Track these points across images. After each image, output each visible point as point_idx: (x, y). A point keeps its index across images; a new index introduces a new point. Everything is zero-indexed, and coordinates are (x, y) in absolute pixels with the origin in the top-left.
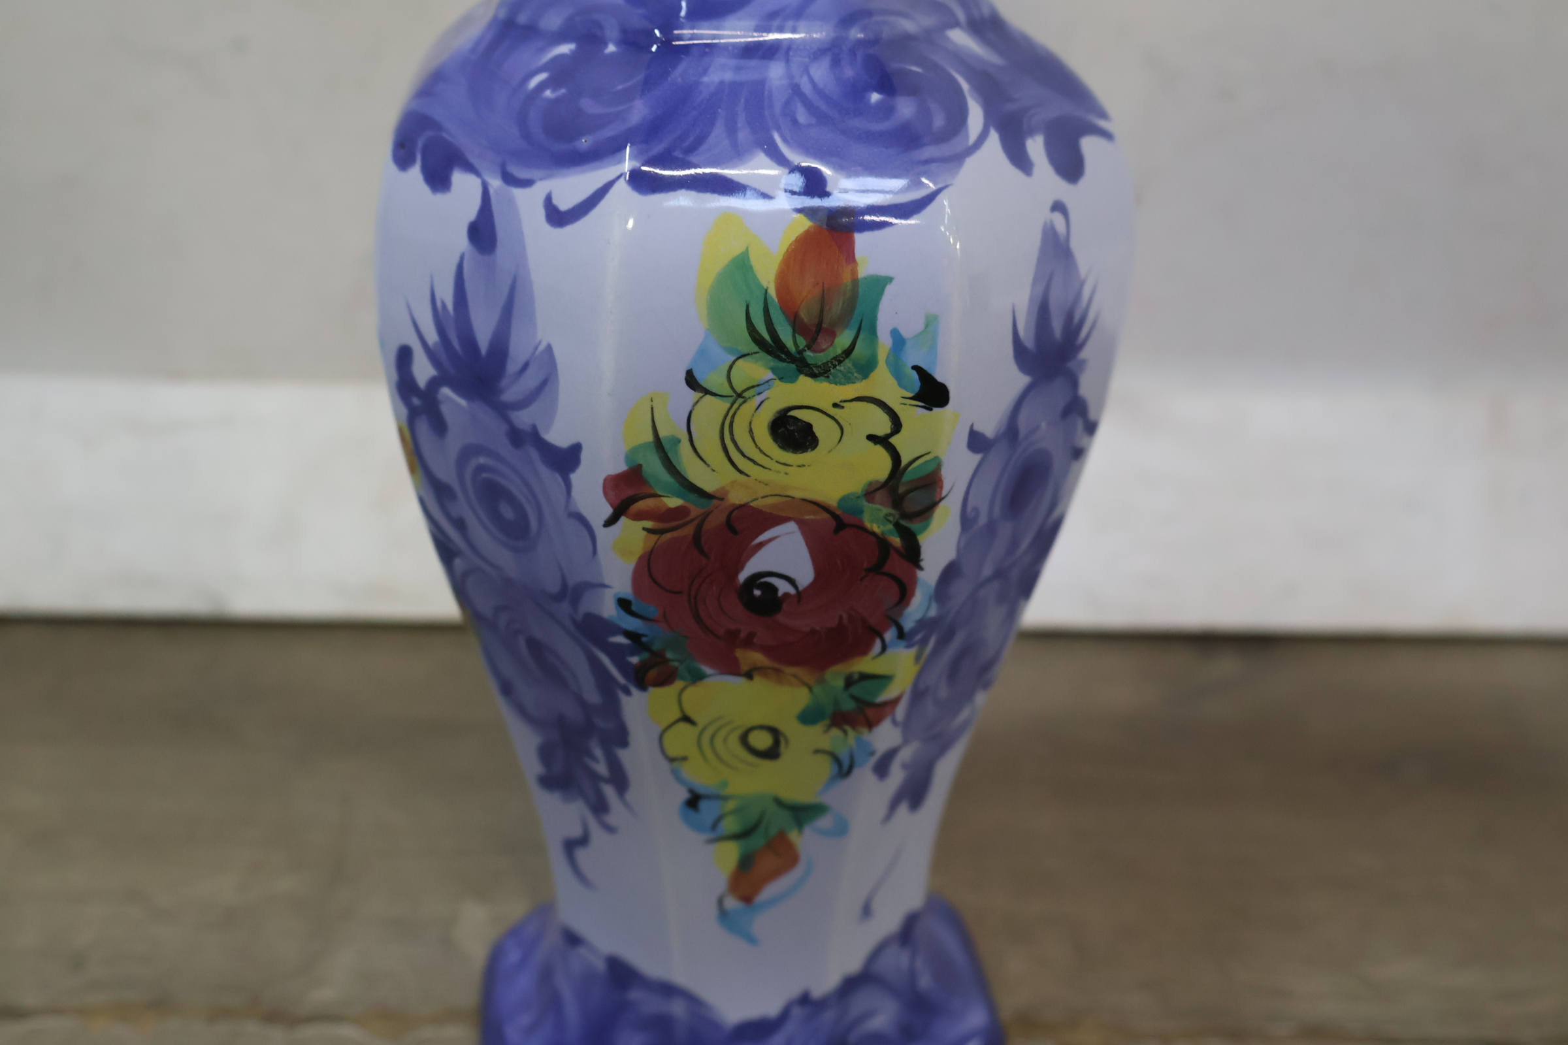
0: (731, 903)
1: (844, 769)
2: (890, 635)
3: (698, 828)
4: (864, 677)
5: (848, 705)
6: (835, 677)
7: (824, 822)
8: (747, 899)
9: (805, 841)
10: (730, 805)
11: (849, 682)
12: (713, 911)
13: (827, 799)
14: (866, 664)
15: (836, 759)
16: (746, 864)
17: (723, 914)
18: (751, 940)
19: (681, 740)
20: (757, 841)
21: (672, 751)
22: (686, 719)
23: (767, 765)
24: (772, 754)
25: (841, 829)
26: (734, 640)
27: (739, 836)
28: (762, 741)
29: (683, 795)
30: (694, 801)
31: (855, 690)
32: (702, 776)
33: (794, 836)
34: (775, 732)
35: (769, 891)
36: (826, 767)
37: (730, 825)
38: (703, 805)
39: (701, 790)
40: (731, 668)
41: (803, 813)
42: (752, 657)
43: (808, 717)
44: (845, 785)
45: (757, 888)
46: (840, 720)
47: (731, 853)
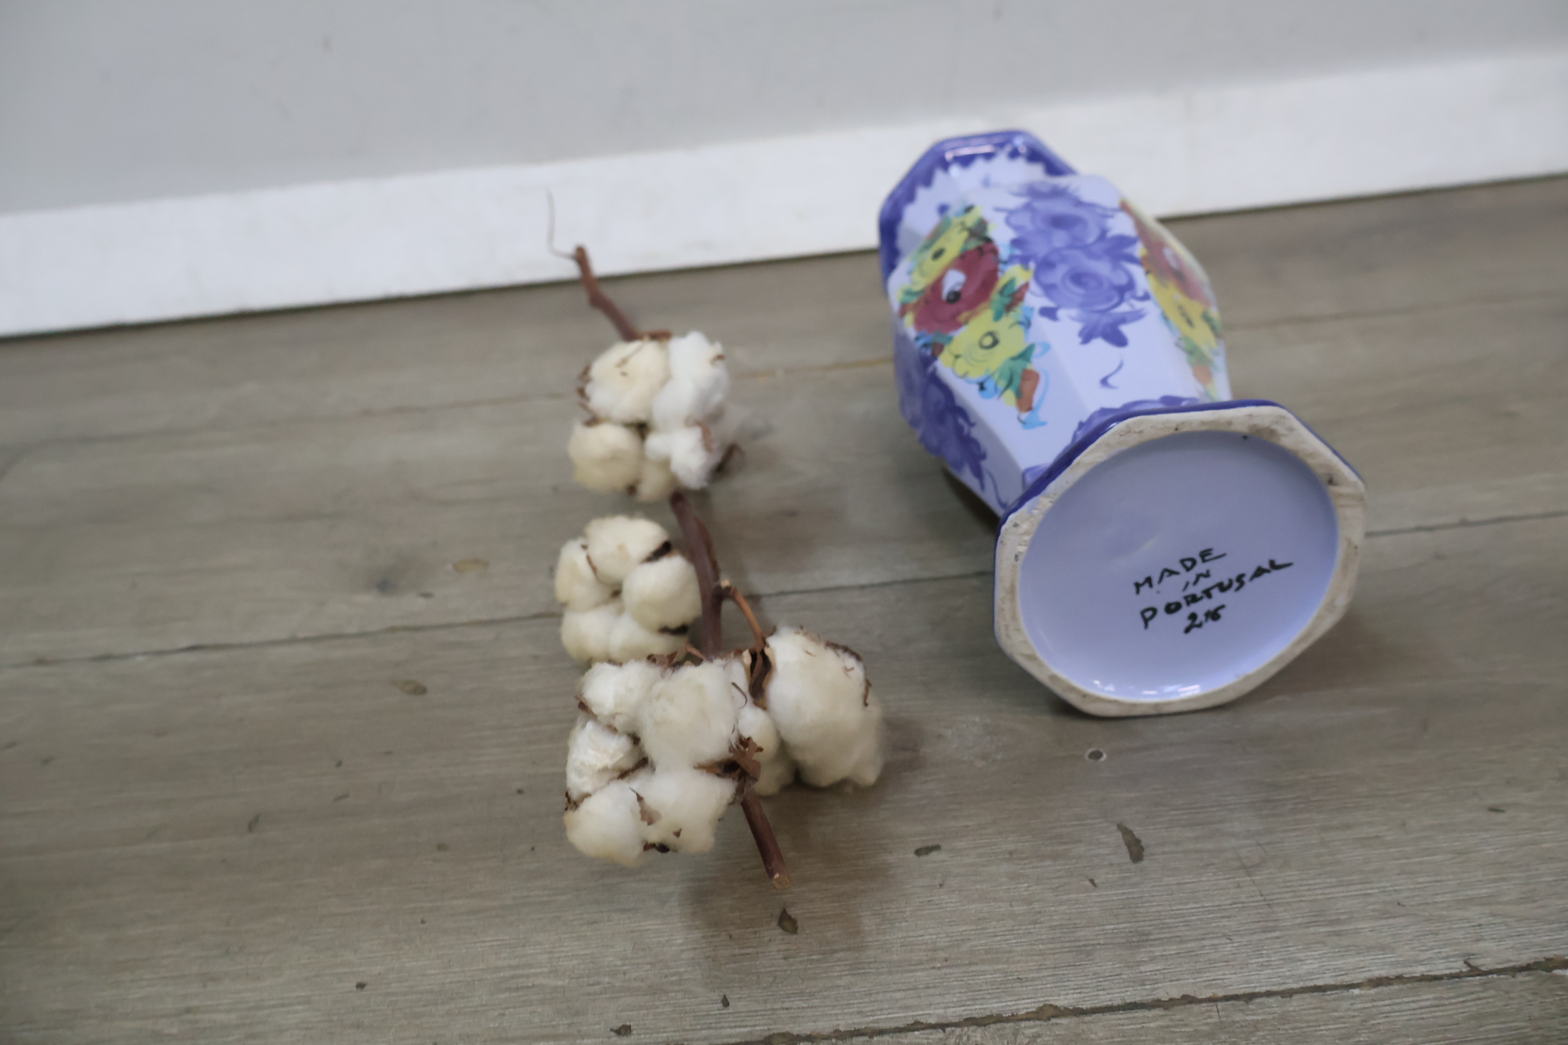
0: (1025, 416)
1: (1027, 324)
2: (1001, 266)
3: (990, 397)
4: (1006, 286)
5: (1007, 301)
6: (995, 296)
7: (1037, 350)
8: (1030, 409)
9: (1035, 364)
10: (996, 377)
11: (1001, 292)
12: (1019, 425)
13: (1031, 341)
14: (1003, 280)
15: (1020, 323)
16: (1019, 395)
17: (1023, 423)
18: (1043, 424)
19: (961, 366)
20: (1017, 381)
21: (961, 373)
22: (957, 357)
23: (998, 348)
24: (995, 342)
25: (1047, 347)
26: (954, 316)
27: (1009, 384)
28: (988, 341)
29: (976, 388)
30: (982, 387)
31: (1007, 292)
32: (977, 374)
33: (1029, 367)
34: (991, 334)
35: (1037, 397)
36: (1019, 330)
37: (1002, 384)
38: (986, 385)
39: (981, 380)
40: (958, 325)
41: (1025, 355)
42: (964, 315)
43: (997, 317)
44: (1032, 330)
45: (1030, 400)
46: (1009, 308)
47: (1010, 395)
